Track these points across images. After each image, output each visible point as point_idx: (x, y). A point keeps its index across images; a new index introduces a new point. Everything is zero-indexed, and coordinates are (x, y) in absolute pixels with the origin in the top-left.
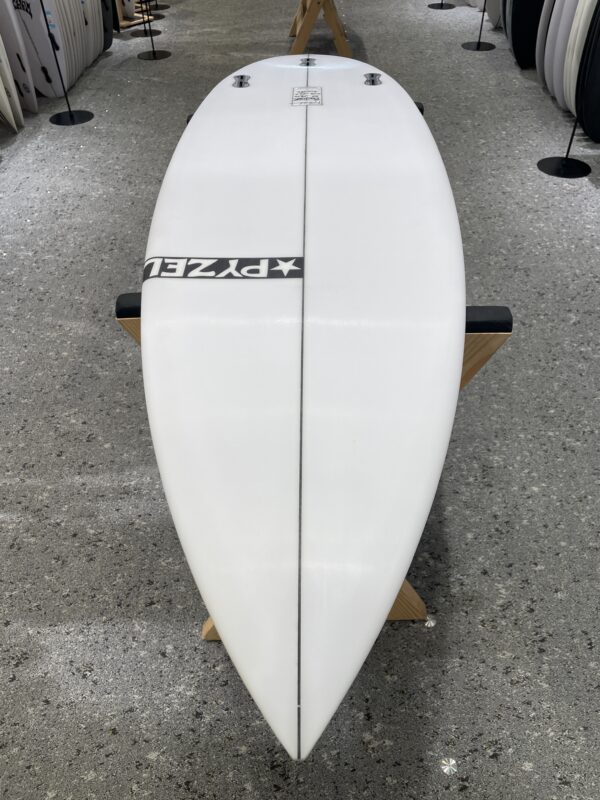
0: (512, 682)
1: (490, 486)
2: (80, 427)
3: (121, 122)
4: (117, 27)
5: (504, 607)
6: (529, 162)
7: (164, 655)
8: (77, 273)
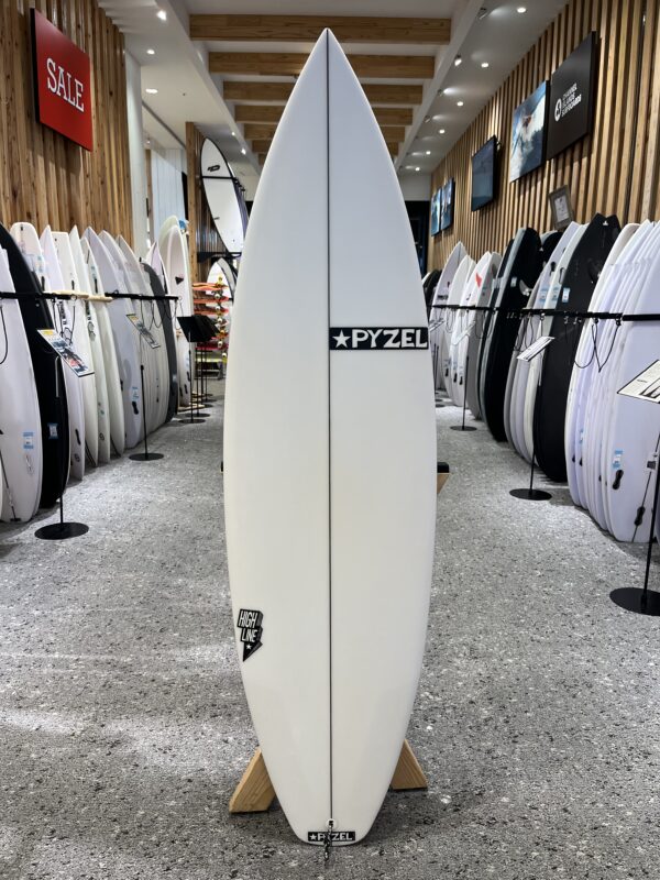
0: (493, 758)
1: (476, 658)
2: (154, 625)
3: (181, 462)
4: (176, 411)
5: (486, 720)
6: (503, 491)
7: (226, 742)
8: (148, 543)
